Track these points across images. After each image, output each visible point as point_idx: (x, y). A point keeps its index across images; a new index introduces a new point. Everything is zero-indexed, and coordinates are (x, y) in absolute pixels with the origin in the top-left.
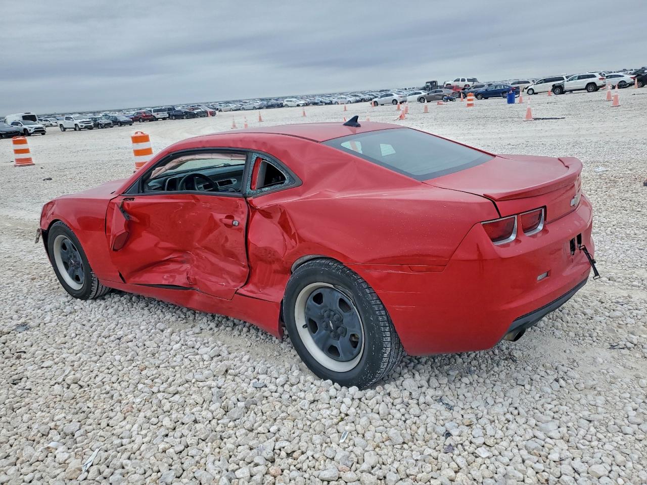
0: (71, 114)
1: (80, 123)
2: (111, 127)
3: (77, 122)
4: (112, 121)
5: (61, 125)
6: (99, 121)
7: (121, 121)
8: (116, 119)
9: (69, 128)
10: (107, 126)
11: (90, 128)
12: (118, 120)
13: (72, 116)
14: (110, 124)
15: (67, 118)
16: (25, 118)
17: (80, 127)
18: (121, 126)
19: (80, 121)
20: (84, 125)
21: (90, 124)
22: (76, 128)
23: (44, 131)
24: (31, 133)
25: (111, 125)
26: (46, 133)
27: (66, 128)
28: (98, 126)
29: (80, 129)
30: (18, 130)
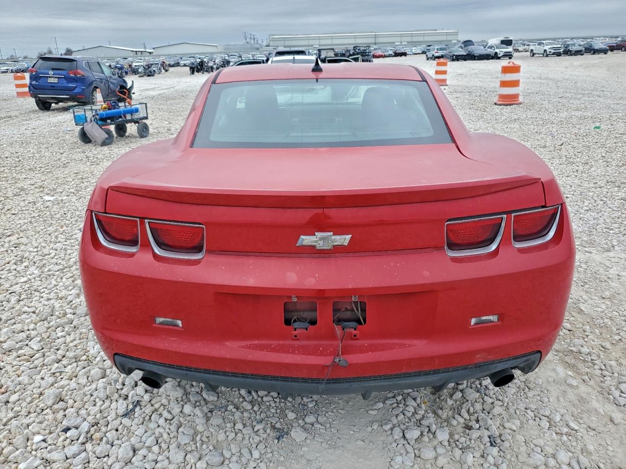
0: (544, 40)
1: (549, 49)
2: (582, 55)
3: (547, 48)
4: (584, 47)
5: (532, 50)
6: (570, 48)
7: (596, 48)
8: (591, 46)
9: (539, 54)
10: (578, 53)
11: (559, 55)
12: (593, 48)
13: (544, 42)
14: (581, 51)
15: (540, 44)
16: (503, 42)
17: (548, 53)
18: (593, 54)
19: (550, 46)
20: (553, 51)
21: (559, 51)
22: (546, 54)
23: (512, 55)
24: (500, 57)
25: (582, 53)
26: (513, 58)
27: (535, 54)
28: (567, 52)
29: (547, 56)
30: (490, 53)
